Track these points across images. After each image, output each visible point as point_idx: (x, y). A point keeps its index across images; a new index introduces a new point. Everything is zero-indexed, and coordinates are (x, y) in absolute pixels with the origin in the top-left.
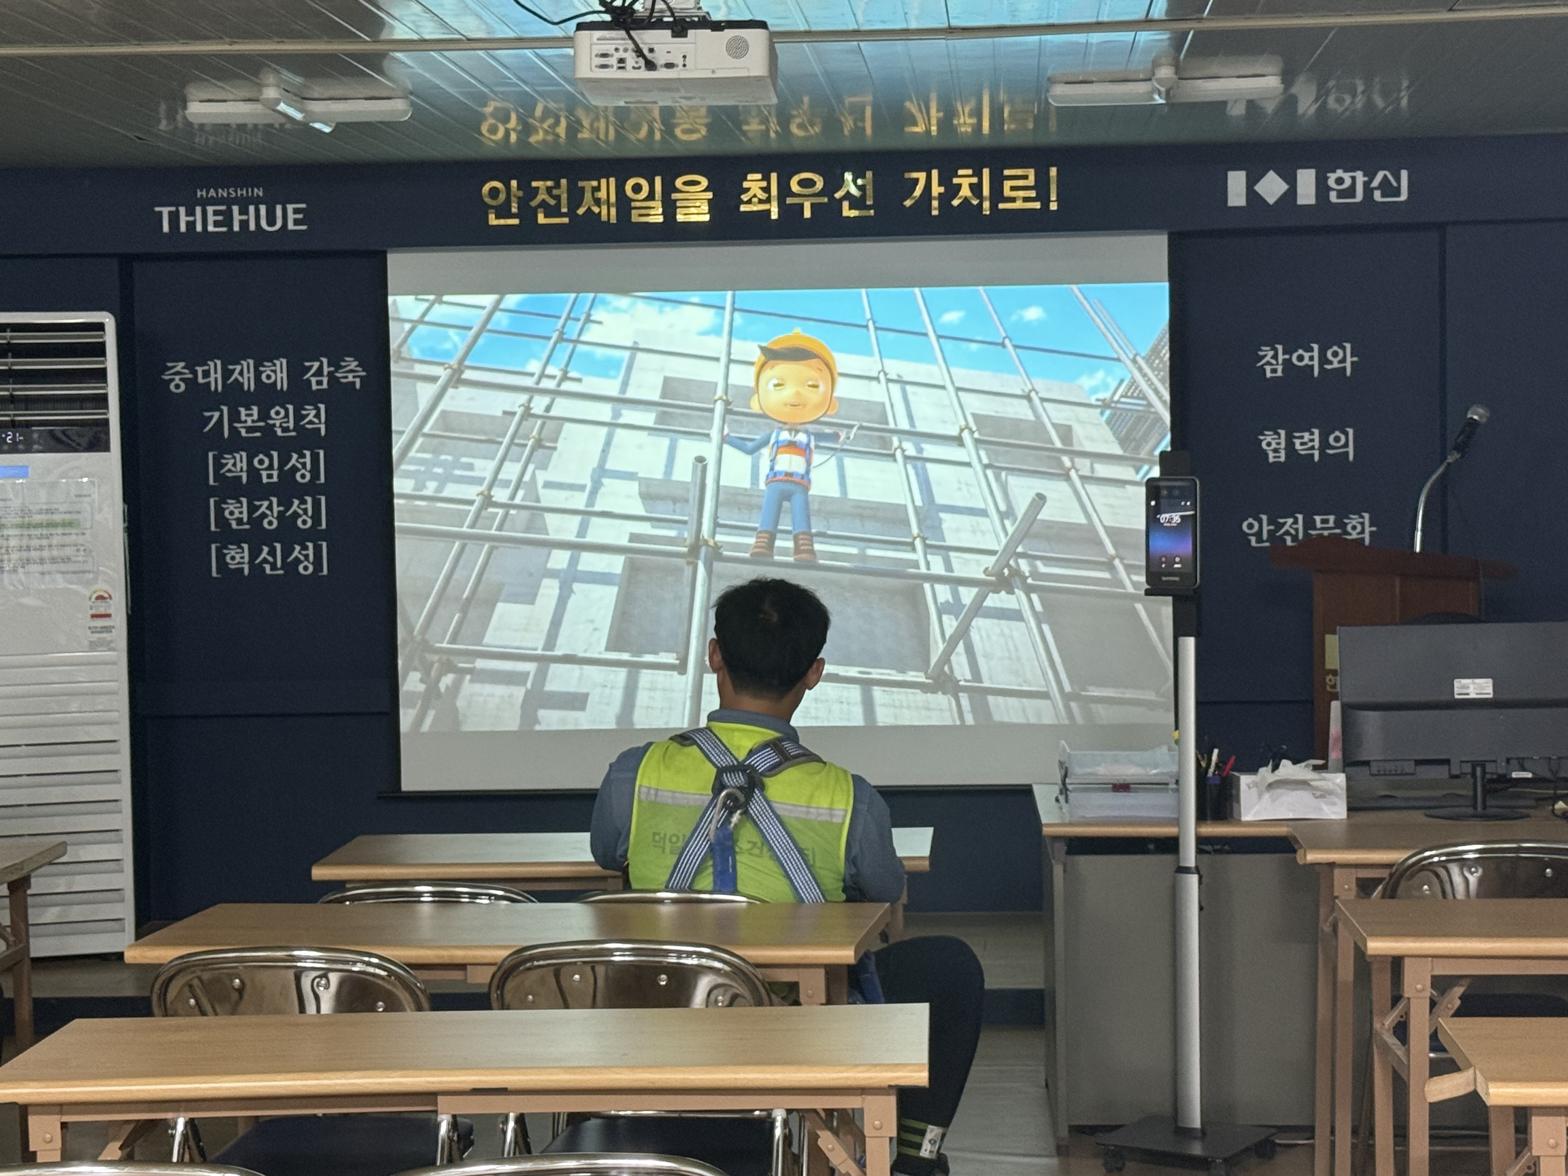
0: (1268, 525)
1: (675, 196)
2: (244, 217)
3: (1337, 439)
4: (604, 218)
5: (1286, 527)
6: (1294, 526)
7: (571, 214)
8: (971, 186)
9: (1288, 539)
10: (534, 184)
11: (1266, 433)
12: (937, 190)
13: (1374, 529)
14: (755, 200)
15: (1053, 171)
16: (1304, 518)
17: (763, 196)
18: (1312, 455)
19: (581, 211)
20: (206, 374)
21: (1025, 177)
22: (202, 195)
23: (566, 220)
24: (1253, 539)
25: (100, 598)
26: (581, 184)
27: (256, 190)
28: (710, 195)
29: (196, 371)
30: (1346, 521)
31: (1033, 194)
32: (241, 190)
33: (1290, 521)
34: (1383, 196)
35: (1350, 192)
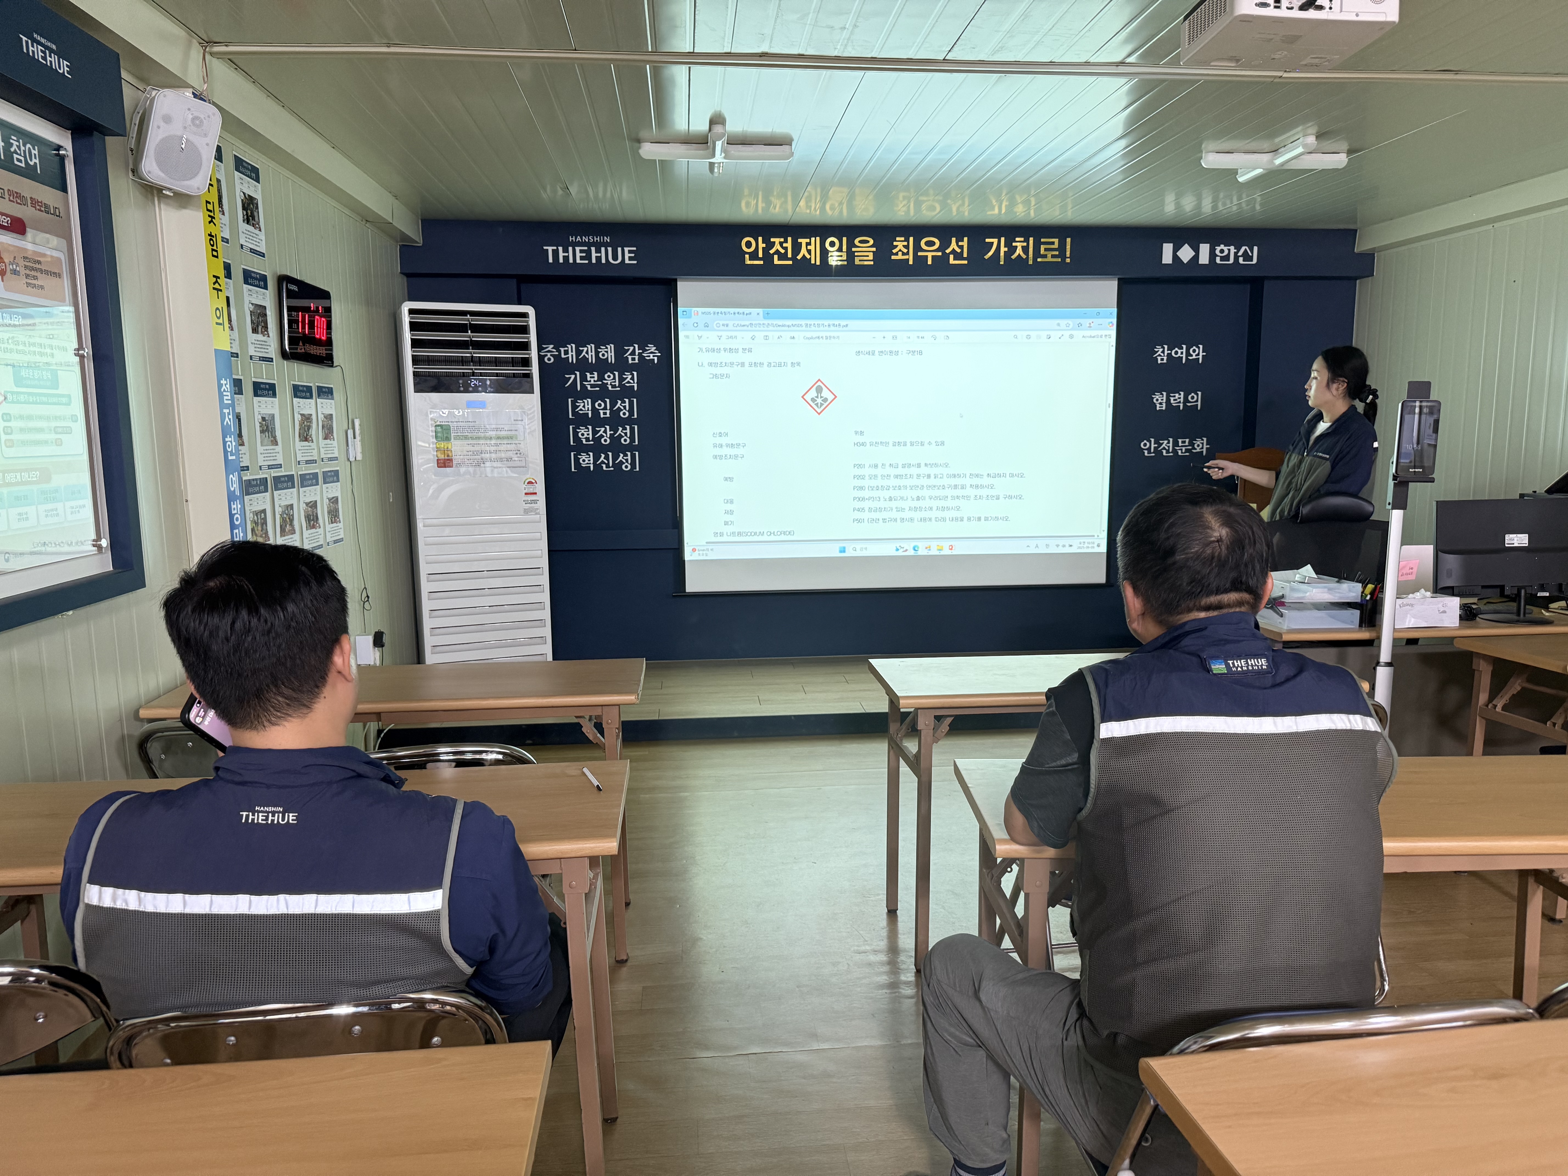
0: (1155, 444)
1: (854, 249)
2: (599, 255)
3: (1192, 398)
4: (813, 262)
5: (1164, 445)
6: (1168, 445)
7: (794, 258)
8: (1022, 247)
9: (1164, 452)
10: (772, 240)
11: (1156, 394)
12: (1003, 249)
13: (1208, 446)
14: (900, 253)
15: (1069, 240)
16: (1173, 441)
17: (905, 251)
18: (1179, 406)
19: (799, 257)
20: (566, 352)
21: (1053, 243)
22: (572, 240)
23: (790, 262)
24: (1146, 452)
25: (529, 483)
26: (800, 240)
27: (605, 238)
28: (874, 249)
29: (560, 350)
30: (1194, 442)
31: (1057, 253)
32: (597, 238)
33: (1166, 442)
34: (1243, 261)
35: (1227, 258)
